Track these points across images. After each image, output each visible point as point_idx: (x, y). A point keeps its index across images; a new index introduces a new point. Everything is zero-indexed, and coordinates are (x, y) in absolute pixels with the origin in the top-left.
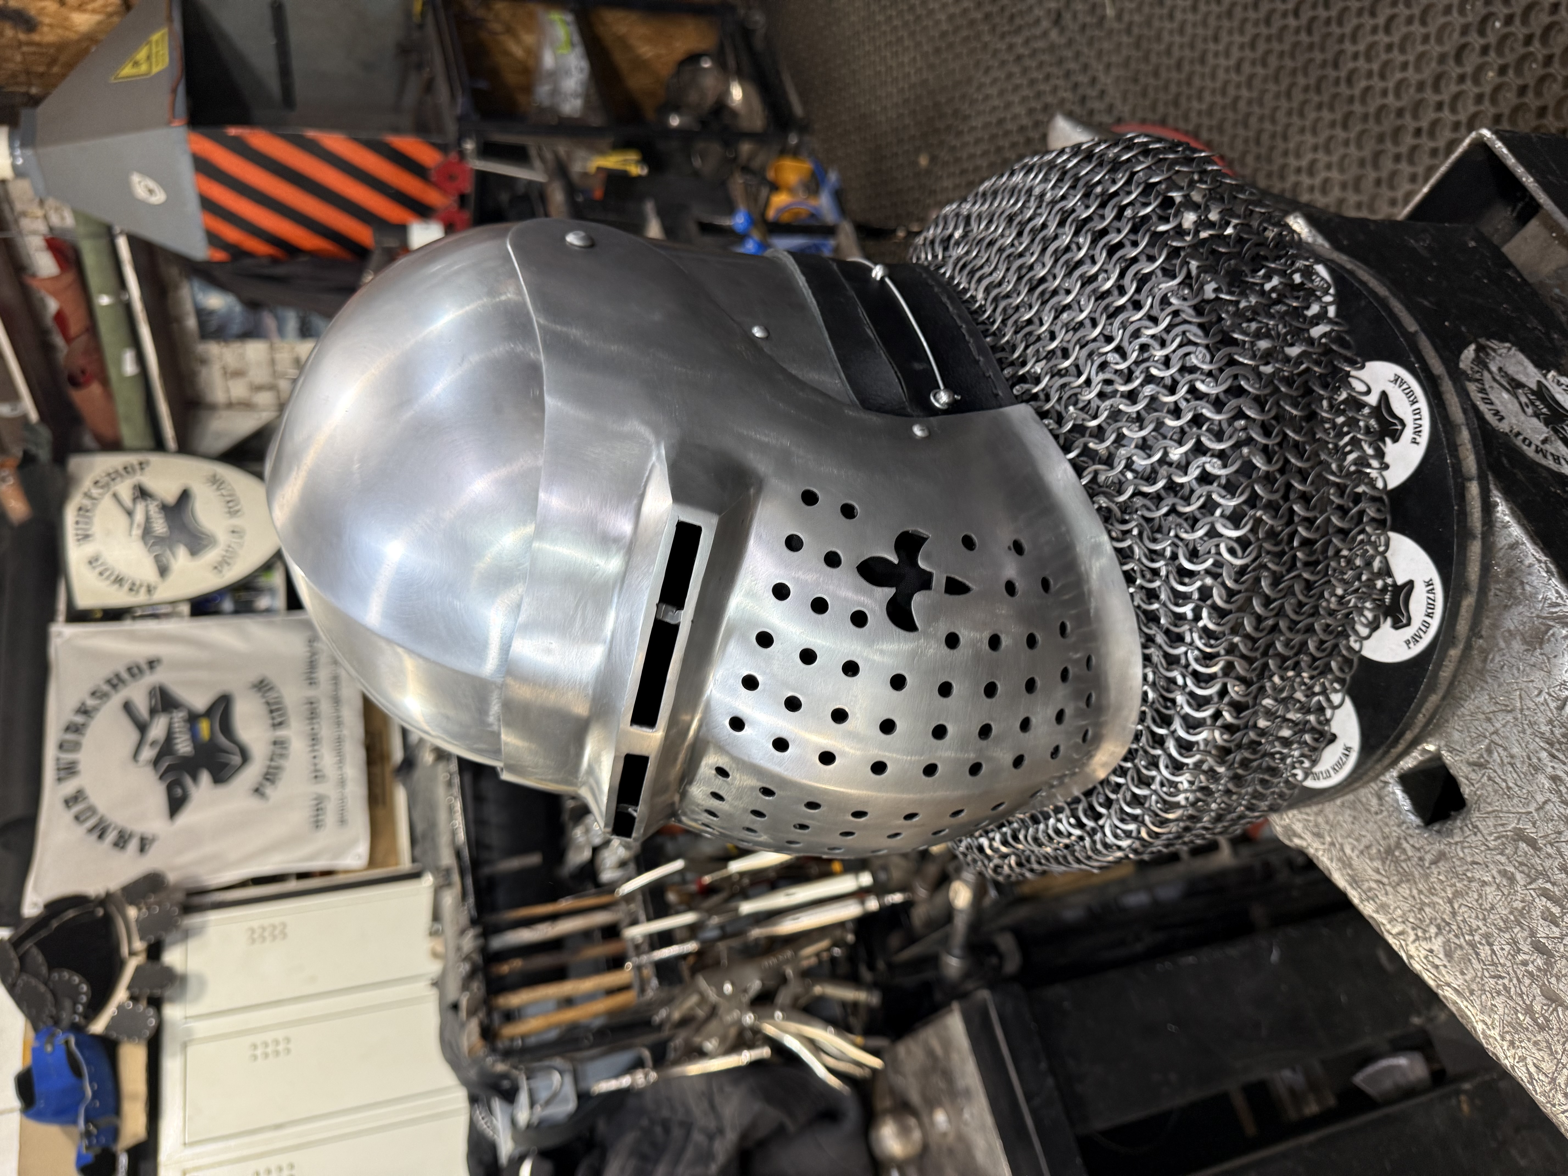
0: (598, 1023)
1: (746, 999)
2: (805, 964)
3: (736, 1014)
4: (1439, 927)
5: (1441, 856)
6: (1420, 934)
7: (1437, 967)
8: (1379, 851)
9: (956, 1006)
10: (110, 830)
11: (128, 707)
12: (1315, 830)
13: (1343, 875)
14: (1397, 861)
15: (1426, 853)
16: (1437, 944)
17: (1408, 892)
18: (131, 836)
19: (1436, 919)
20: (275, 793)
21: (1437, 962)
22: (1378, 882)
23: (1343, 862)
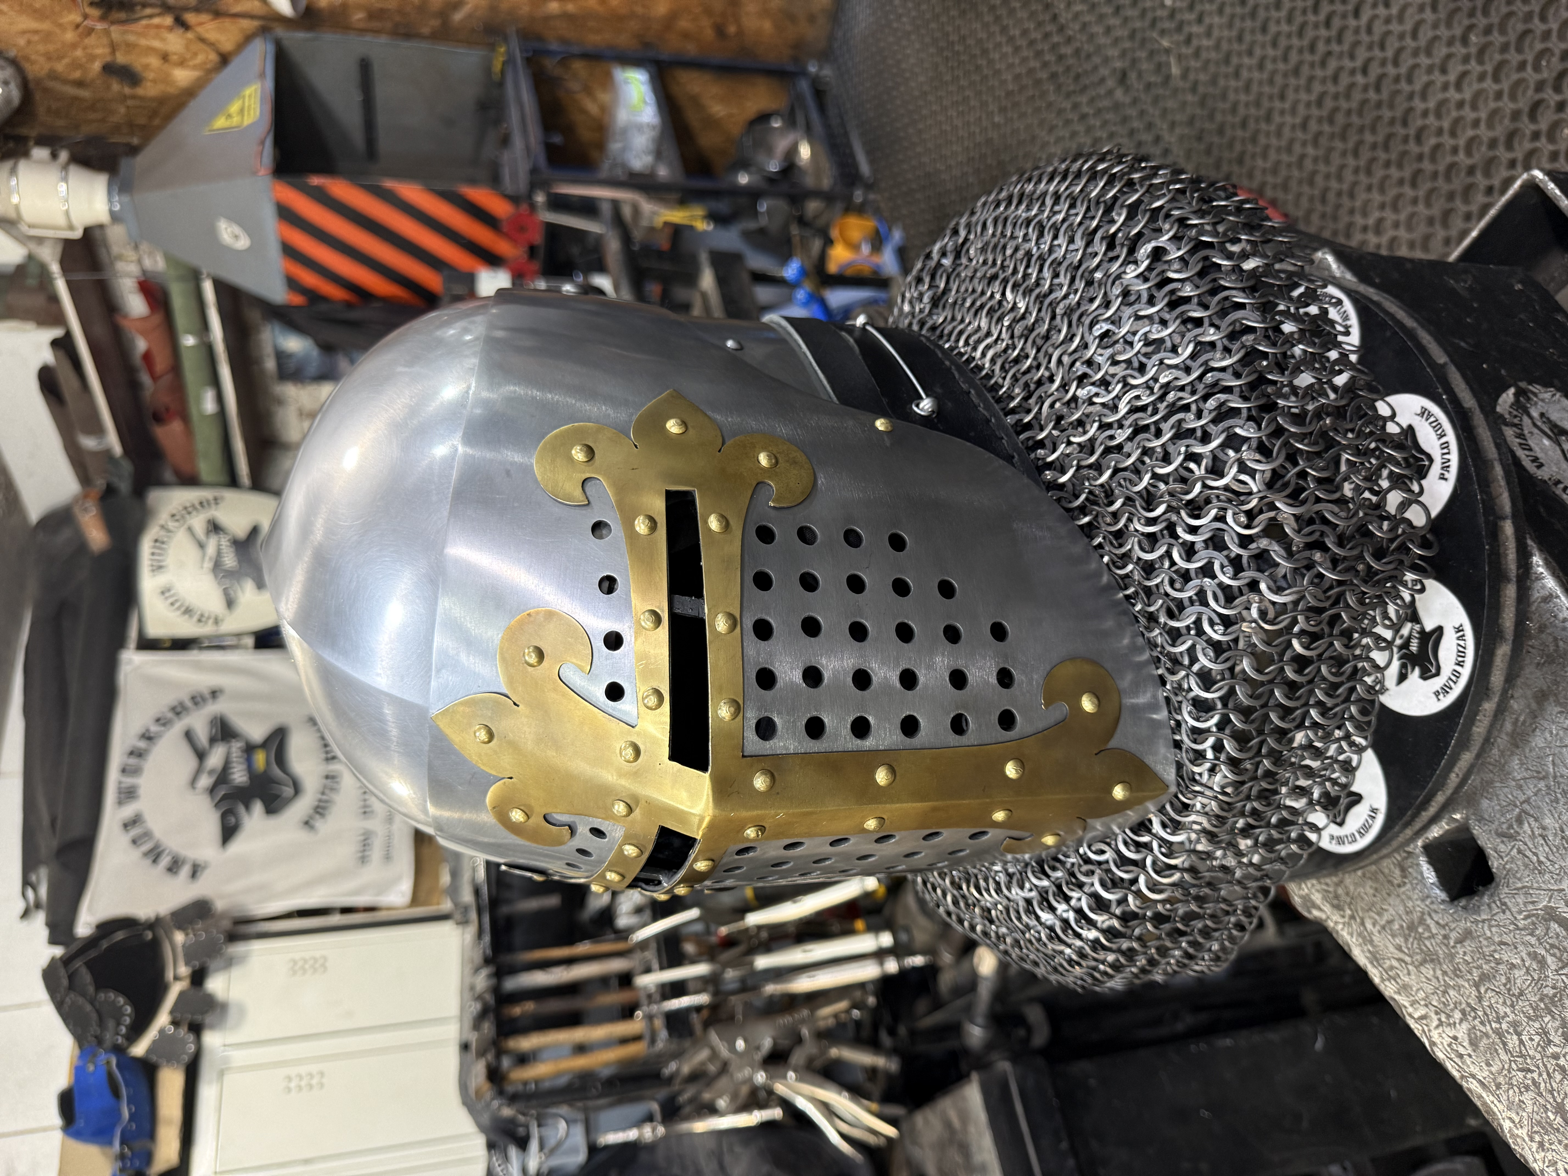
0: (606, 1073)
1: (759, 1056)
2: (822, 1024)
3: (747, 1071)
4: (1463, 1012)
5: (1467, 935)
6: (1443, 1019)
7: (1461, 1056)
8: (1402, 926)
9: (975, 1077)
10: (164, 855)
11: (189, 735)
12: (1335, 902)
13: (1363, 951)
14: (1420, 938)
15: (1451, 930)
16: (1461, 1032)
17: (1431, 972)
18: (184, 862)
19: (1460, 1003)
20: (324, 826)
21: (1461, 1050)
22: (1400, 960)
23: (1364, 938)
